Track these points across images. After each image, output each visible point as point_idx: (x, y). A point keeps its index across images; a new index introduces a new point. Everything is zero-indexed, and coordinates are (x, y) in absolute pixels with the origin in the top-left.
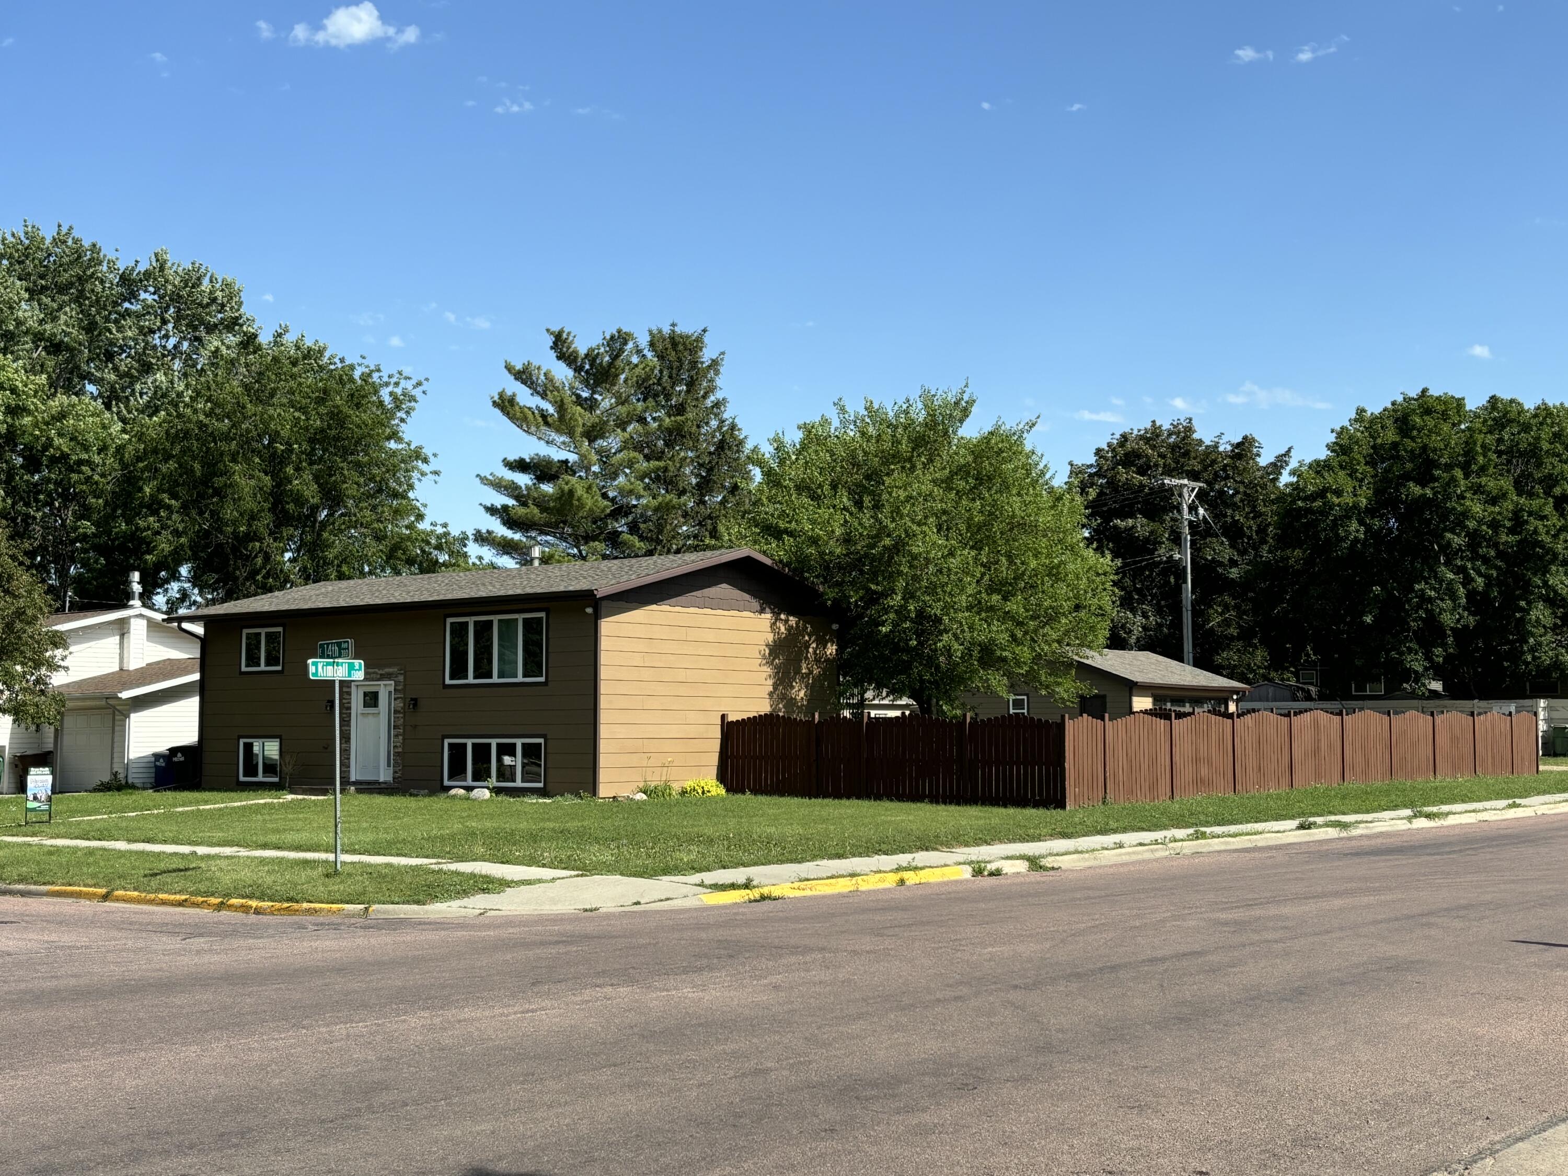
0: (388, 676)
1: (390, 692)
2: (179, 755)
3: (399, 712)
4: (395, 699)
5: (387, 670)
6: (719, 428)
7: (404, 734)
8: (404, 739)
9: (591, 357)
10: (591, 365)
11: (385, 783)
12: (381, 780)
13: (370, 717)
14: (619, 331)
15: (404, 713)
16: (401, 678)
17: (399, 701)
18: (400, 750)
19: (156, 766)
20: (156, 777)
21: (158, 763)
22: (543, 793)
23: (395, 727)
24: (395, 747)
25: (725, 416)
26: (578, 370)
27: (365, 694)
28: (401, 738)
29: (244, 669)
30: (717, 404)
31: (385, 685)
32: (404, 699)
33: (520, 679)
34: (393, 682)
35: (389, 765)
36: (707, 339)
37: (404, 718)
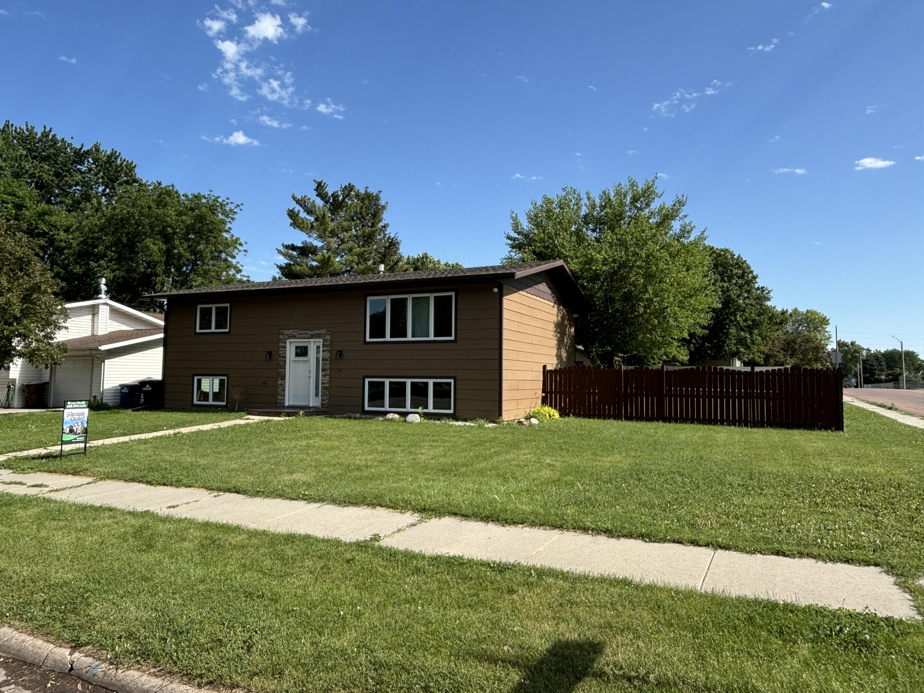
0: (318, 336)
1: (318, 347)
2: (148, 386)
3: (327, 360)
4: (323, 351)
5: (317, 332)
6: (384, 238)
7: (330, 375)
8: (330, 378)
9: (335, 196)
10: (333, 200)
11: (314, 407)
12: (311, 405)
13: (301, 364)
14: (349, 184)
15: (331, 360)
16: (328, 337)
17: (326, 353)
18: (327, 385)
19: (121, 393)
20: (121, 399)
21: (123, 391)
22: (455, 417)
23: (323, 370)
24: (322, 383)
25: (387, 232)
26: (326, 202)
27: (297, 348)
28: (328, 377)
29: (198, 330)
30: (384, 226)
31: (314, 342)
32: (331, 351)
33: (432, 337)
34: (321, 340)
35: (317, 395)
36: (381, 195)
37: (331, 364)
